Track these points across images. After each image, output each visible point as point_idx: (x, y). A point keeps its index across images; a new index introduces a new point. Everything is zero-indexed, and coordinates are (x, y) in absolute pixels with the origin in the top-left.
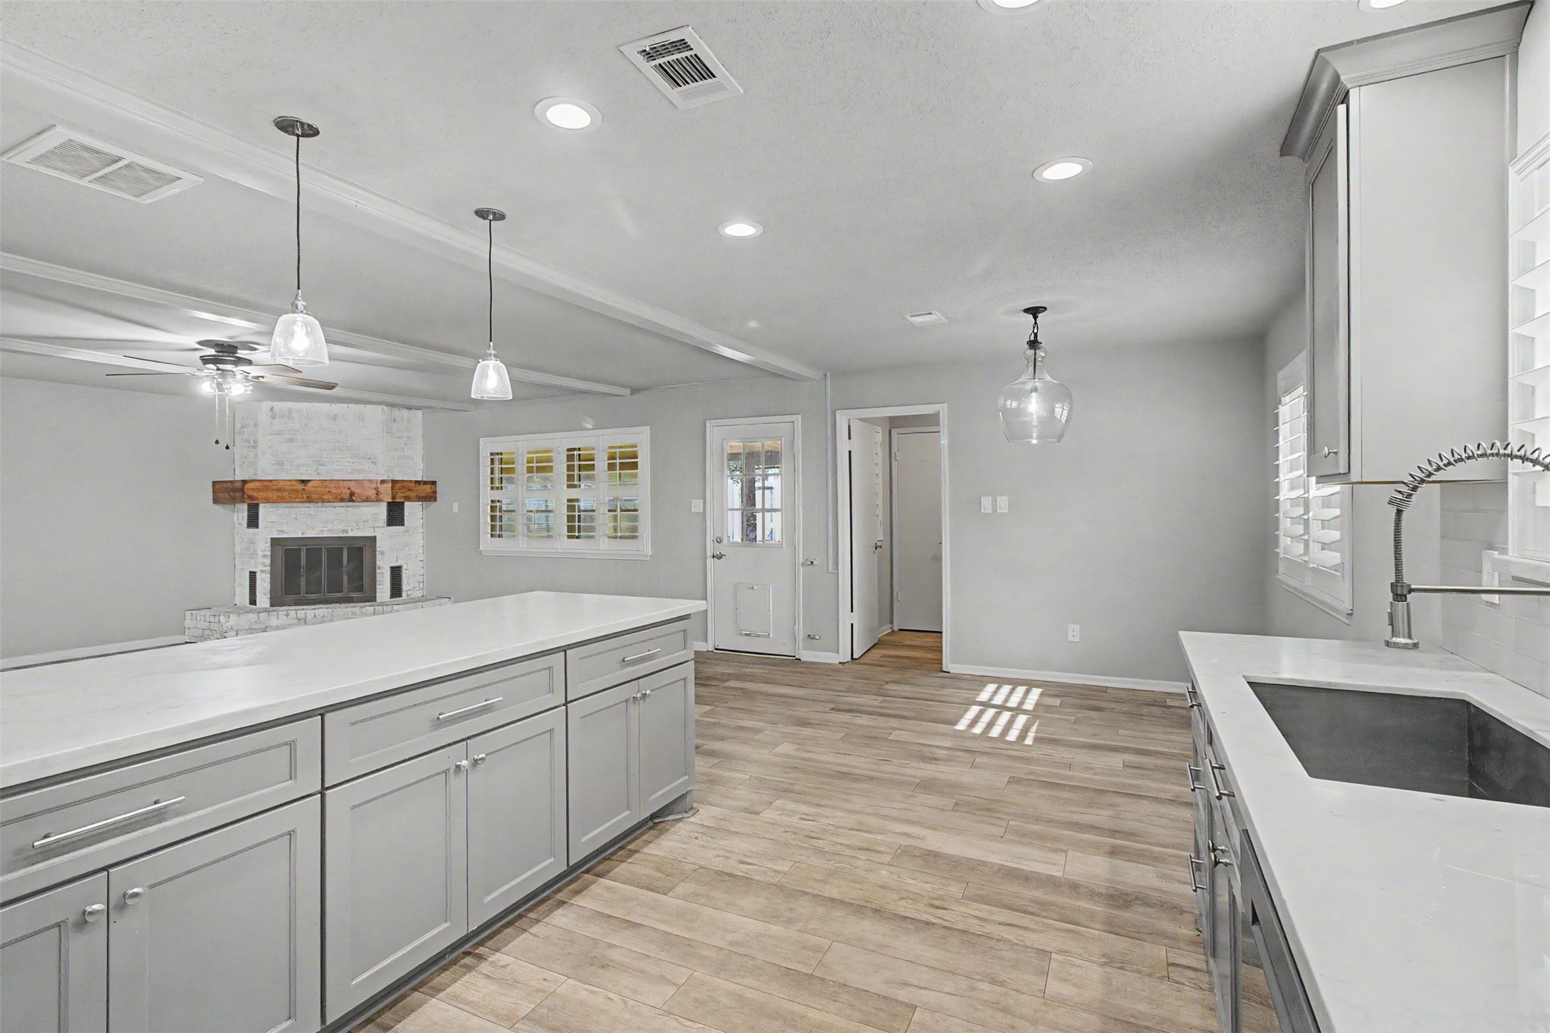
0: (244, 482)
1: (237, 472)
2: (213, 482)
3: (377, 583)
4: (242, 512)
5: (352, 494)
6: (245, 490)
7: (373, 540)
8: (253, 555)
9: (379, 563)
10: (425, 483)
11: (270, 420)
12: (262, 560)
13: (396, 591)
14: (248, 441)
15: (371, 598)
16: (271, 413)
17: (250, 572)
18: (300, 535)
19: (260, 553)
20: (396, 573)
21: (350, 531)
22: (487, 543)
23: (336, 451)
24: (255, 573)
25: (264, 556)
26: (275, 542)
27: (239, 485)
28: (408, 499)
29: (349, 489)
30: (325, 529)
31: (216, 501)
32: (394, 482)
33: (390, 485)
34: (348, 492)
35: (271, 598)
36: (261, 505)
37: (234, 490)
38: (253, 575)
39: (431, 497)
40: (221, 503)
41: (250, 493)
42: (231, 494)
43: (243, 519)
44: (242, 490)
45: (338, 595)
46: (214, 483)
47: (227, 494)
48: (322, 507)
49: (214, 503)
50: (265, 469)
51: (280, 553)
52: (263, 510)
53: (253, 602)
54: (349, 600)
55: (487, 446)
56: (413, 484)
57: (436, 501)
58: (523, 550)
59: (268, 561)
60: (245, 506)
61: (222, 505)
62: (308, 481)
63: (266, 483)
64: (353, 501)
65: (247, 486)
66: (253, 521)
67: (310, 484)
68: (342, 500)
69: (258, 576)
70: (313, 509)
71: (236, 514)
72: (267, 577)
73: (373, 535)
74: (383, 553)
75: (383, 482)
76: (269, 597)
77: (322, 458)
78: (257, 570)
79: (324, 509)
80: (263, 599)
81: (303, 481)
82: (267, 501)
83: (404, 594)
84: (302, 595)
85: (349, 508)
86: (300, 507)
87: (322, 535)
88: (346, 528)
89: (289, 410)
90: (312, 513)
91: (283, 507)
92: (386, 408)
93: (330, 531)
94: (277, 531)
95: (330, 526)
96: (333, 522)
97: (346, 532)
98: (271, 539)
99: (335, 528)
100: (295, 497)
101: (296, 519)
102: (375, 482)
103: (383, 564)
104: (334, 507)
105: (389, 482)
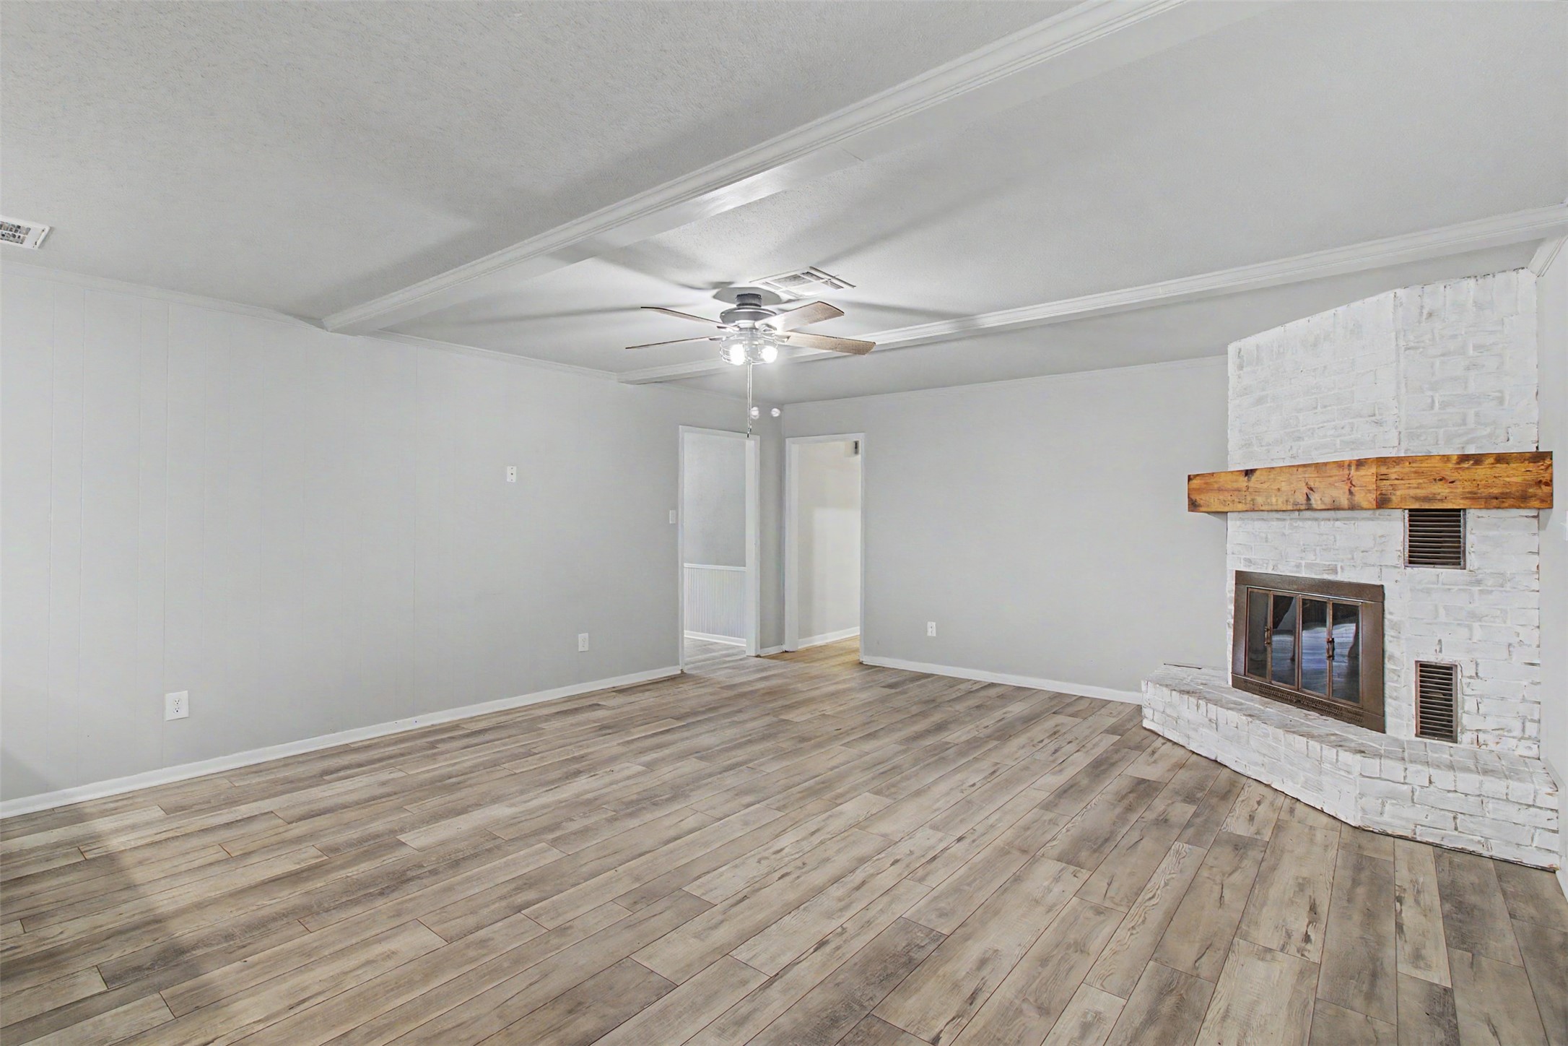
3: (1388, 693)
5: (1309, 494)
7: (1378, 593)
9: (1390, 647)
13: (1435, 722)
15: (1377, 720)
18: (1270, 571)
20: (1436, 676)
21: (1339, 570)
26: (1241, 578)
29: (1306, 482)
30: (1303, 563)
32: (1384, 463)
33: (1375, 469)
34: (1304, 489)
35: (1233, 670)
36: (1229, 515)
39: (1536, 497)
41: (1193, 496)
50: (1232, 458)
51: (1245, 602)
52: (1235, 524)
54: (1334, 714)
62: (1252, 471)
63: (1207, 480)
64: (1311, 509)
65: (1193, 484)
67: (1257, 477)
73: (1378, 583)
74: (1397, 627)
75: (1360, 463)
76: (1231, 668)
77: (1297, 425)
79: (1300, 523)
81: (1246, 473)
84: (1268, 678)
85: (1338, 524)
86: (1272, 519)
87: (1299, 572)
88: (1334, 563)
89: (1258, 347)
90: (1287, 531)
91: (1253, 520)
92: (1400, 292)
93: (1310, 566)
94: (1245, 560)
95: (1310, 558)
96: (1315, 550)
97: (1335, 571)
98: (1236, 571)
99: (1318, 561)
100: (1237, 500)
101: (1267, 541)
102: (1349, 466)
103: (1397, 653)
104: (1316, 519)
105: (1372, 462)
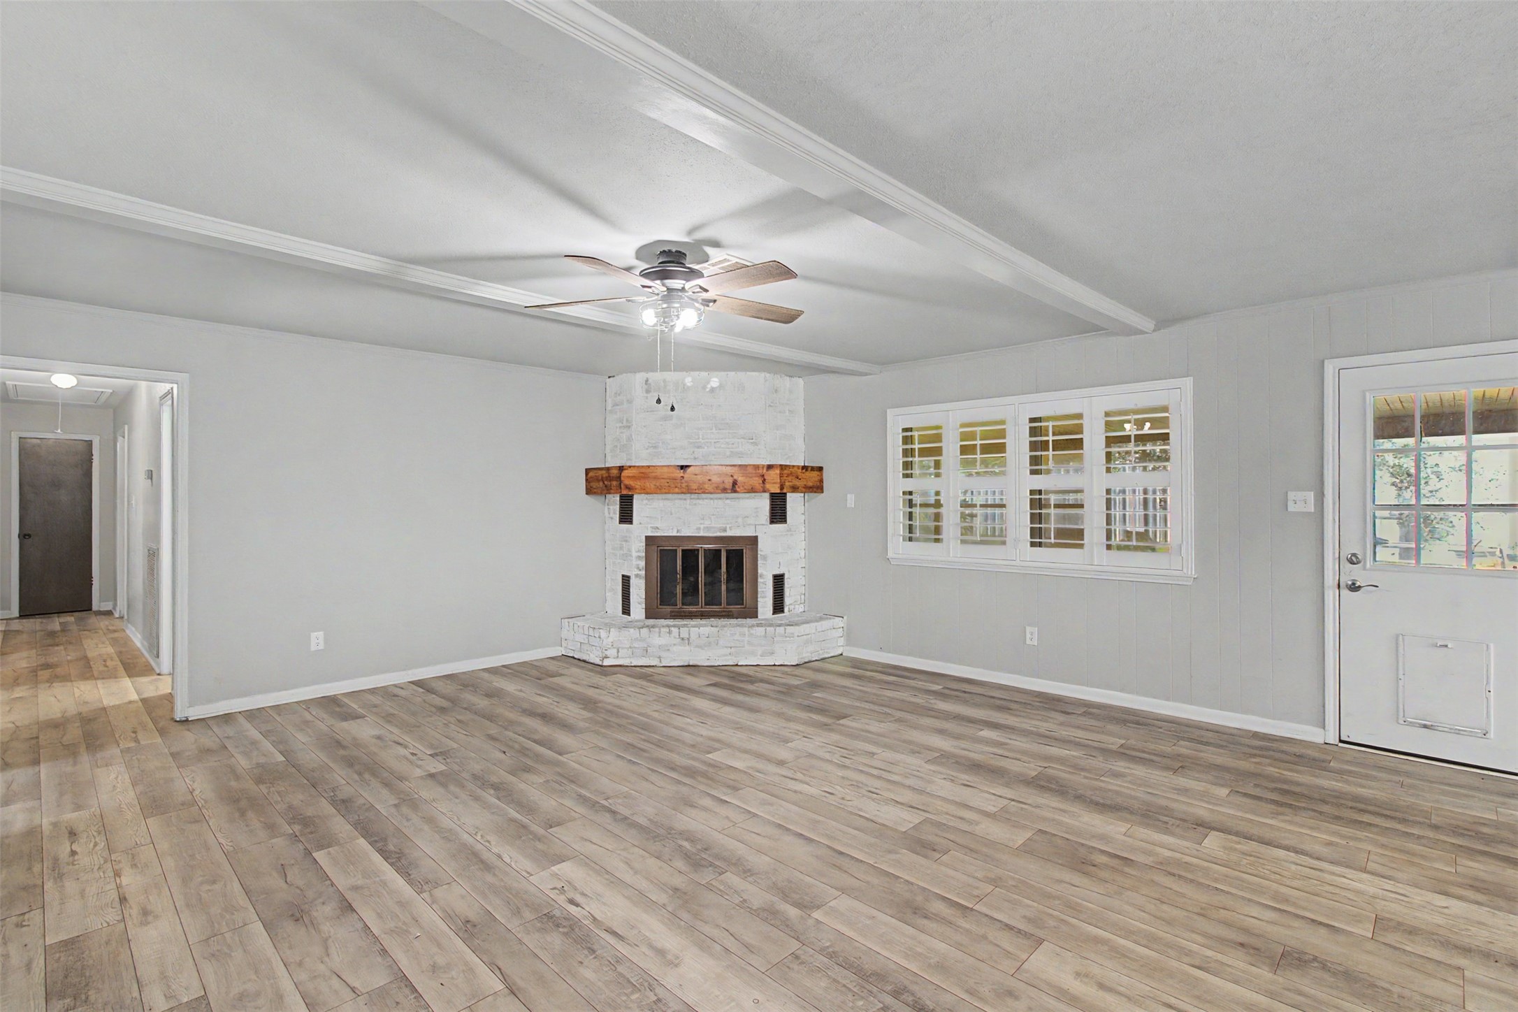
0: (621, 468)
1: (609, 458)
2: (586, 469)
3: (759, 596)
4: (613, 504)
5: (735, 483)
6: (622, 479)
7: (754, 541)
8: (627, 556)
9: (760, 571)
10: (813, 469)
11: (646, 395)
12: (635, 562)
13: (778, 607)
14: (621, 421)
15: (753, 614)
16: (646, 387)
17: (623, 576)
18: (675, 534)
19: (635, 554)
20: (779, 580)
21: (728, 529)
22: (899, 548)
23: (714, 430)
24: (629, 577)
25: (639, 558)
26: (650, 540)
27: (615, 472)
28: (795, 489)
29: (732, 476)
30: (702, 526)
31: (589, 491)
32: (782, 467)
33: (778, 471)
34: (731, 480)
35: (646, 609)
36: (635, 496)
37: (610, 478)
38: (626, 580)
39: (818, 488)
40: (595, 493)
41: (627, 482)
42: (606, 482)
43: (615, 513)
44: (619, 478)
45: (715, 608)
46: (588, 471)
47: (601, 483)
48: (698, 499)
49: (588, 493)
50: (638, 455)
51: (655, 557)
52: (638, 503)
53: (626, 610)
54: (729, 615)
55: (897, 420)
56: (800, 470)
57: (823, 492)
58: (956, 560)
59: (642, 564)
60: (617, 498)
61: (593, 496)
62: (688, 466)
63: (643, 470)
64: (735, 491)
65: (625, 473)
66: (626, 516)
67: (689, 470)
68: (724, 490)
69: (633, 581)
70: (688, 501)
71: (606, 507)
72: (642, 583)
73: (754, 535)
74: (765, 558)
75: (770, 467)
76: (644, 607)
77: (699, 438)
78: (632, 573)
79: (700, 502)
80: (638, 609)
81: (682, 467)
82: (645, 491)
83: (786, 609)
84: (678, 607)
85: (728, 501)
86: (675, 499)
87: (699, 533)
88: (724, 526)
89: (664, 381)
90: (688, 507)
91: (658, 499)
92: (768, 375)
93: (708, 529)
94: (652, 527)
95: (707, 523)
96: (710, 518)
97: (725, 530)
98: (646, 537)
99: (713, 525)
100: (673, 486)
101: (671, 514)
102: (763, 468)
103: (765, 573)
104: (711, 499)
105: (777, 468)
